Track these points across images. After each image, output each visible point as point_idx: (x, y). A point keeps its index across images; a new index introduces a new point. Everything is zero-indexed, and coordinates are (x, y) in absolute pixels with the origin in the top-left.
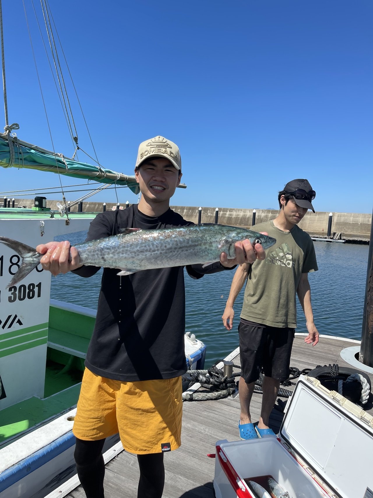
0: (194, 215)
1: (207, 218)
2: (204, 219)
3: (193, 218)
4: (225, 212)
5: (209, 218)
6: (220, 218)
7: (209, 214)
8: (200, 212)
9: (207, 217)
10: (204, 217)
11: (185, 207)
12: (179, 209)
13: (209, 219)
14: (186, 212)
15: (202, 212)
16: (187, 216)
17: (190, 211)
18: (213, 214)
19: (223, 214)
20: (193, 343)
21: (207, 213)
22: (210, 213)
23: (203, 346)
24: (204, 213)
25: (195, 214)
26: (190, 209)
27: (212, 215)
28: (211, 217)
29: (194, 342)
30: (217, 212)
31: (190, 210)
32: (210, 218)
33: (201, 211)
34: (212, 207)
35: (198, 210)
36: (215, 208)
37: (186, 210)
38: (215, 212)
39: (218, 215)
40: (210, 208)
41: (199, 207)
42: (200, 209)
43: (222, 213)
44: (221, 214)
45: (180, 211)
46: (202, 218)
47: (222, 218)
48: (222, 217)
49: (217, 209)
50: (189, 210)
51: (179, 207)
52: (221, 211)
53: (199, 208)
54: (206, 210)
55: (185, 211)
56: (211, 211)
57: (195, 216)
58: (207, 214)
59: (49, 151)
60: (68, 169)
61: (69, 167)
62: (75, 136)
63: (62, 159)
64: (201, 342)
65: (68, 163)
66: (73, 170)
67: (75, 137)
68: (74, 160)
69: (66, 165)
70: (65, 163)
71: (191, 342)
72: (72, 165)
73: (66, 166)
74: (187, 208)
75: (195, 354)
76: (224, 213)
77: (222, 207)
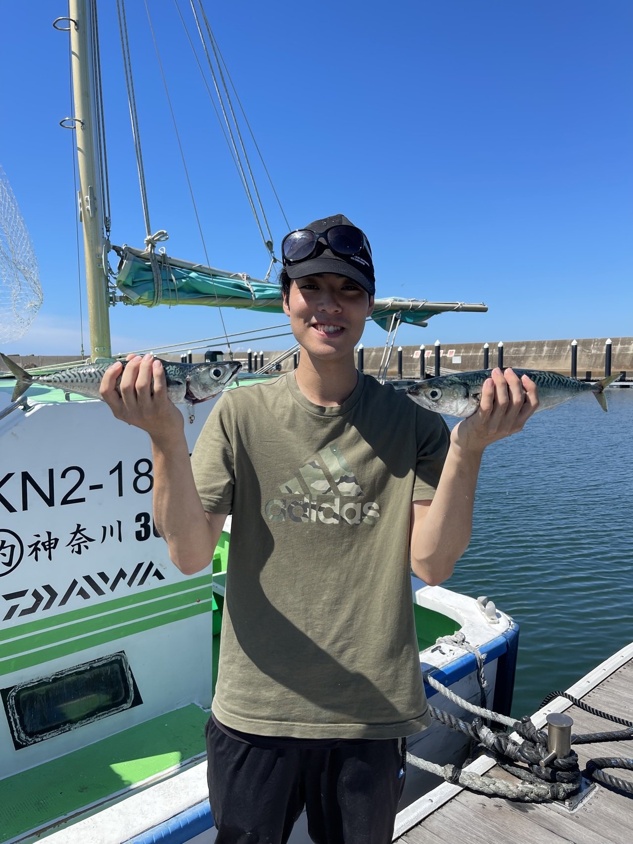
0: (564, 355)
1: (589, 358)
2: (584, 361)
3: (561, 361)
4: (626, 346)
5: (594, 358)
6: (616, 358)
7: (593, 352)
8: (575, 349)
9: (590, 356)
10: (583, 357)
11: (544, 342)
12: (533, 347)
13: (593, 361)
14: (547, 351)
15: (578, 348)
16: (549, 358)
17: (556, 348)
18: (601, 350)
19: (621, 350)
20: (490, 620)
21: (589, 350)
22: (594, 348)
23: (510, 628)
24: (583, 350)
25: (566, 354)
26: (554, 344)
27: (598, 353)
28: (597, 356)
29: (492, 617)
30: (609, 347)
31: (555, 346)
32: (596, 359)
33: (576, 346)
34: (599, 338)
35: (570, 345)
36: (606, 340)
37: (547, 346)
38: (605, 347)
39: (612, 352)
40: (595, 339)
41: (572, 339)
42: (574, 343)
43: (619, 347)
44: (617, 349)
45: (536, 350)
46: (580, 359)
47: (621, 357)
48: (619, 354)
49: (608, 342)
50: (552, 347)
51: (533, 342)
52: (617, 344)
53: (572, 341)
54: (586, 344)
55: (545, 348)
56: (597, 345)
57: (565, 357)
58: (589, 352)
59: (222, 271)
60: (256, 299)
61: (257, 295)
62: (268, 239)
63: (245, 283)
64: (509, 618)
65: (255, 288)
66: (265, 301)
67: (269, 242)
68: (269, 282)
69: (252, 292)
70: (251, 289)
71: (487, 617)
72: (263, 291)
73: (252, 294)
74: (548, 343)
75: (490, 645)
76: (624, 347)
77: (620, 336)
